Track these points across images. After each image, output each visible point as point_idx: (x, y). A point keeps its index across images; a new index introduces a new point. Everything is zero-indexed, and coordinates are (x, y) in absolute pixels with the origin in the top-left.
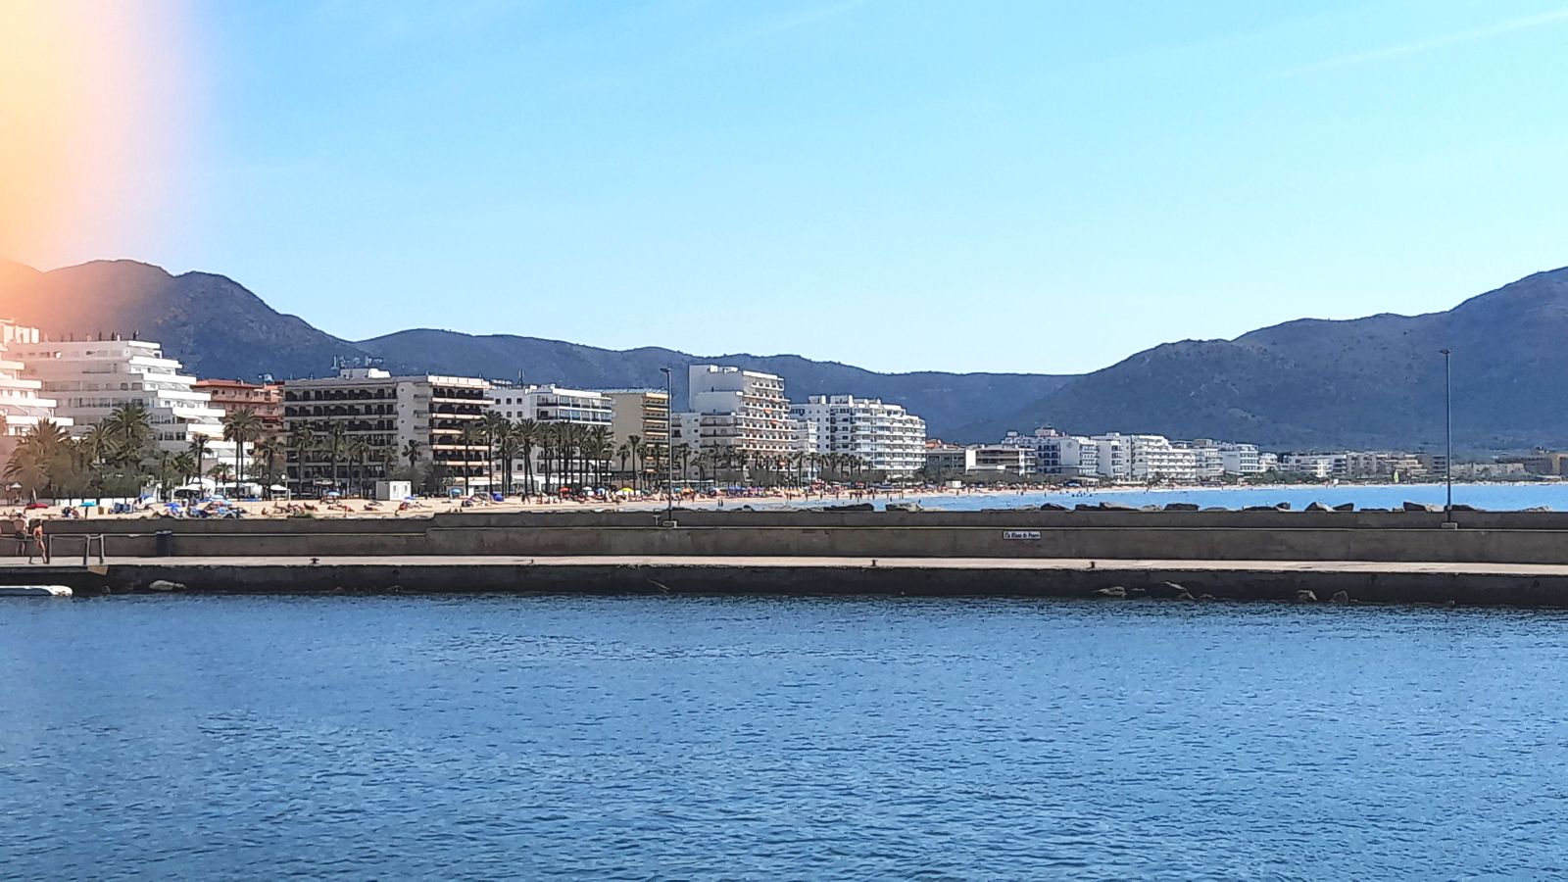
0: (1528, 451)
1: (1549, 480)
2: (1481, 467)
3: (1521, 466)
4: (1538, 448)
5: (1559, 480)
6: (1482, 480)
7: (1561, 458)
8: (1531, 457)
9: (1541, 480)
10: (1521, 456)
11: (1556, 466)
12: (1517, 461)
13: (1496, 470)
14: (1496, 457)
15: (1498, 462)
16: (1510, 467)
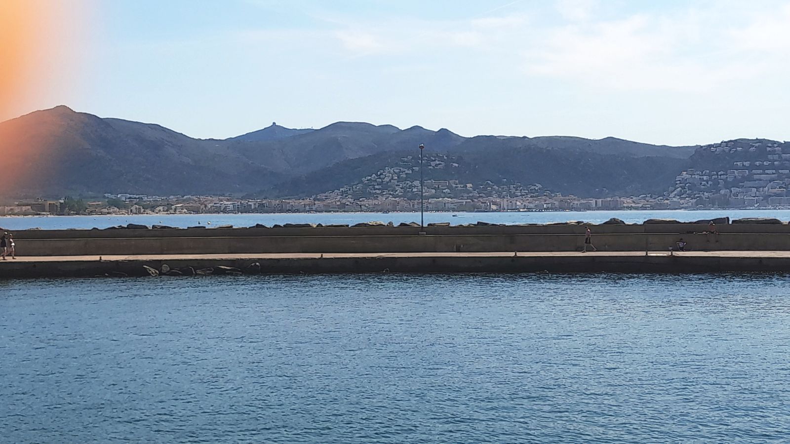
0: (33, 200)
1: (44, 215)
2: (9, 208)
3: (30, 207)
4: (38, 199)
5: (48, 215)
6: (10, 215)
7: (49, 204)
8: (35, 203)
9: (39, 214)
10: (29, 203)
11: (47, 208)
12: (27, 205)
13: (17, 210)
14: (17, 203)
15: (18, 205)
16: (24, 208)
